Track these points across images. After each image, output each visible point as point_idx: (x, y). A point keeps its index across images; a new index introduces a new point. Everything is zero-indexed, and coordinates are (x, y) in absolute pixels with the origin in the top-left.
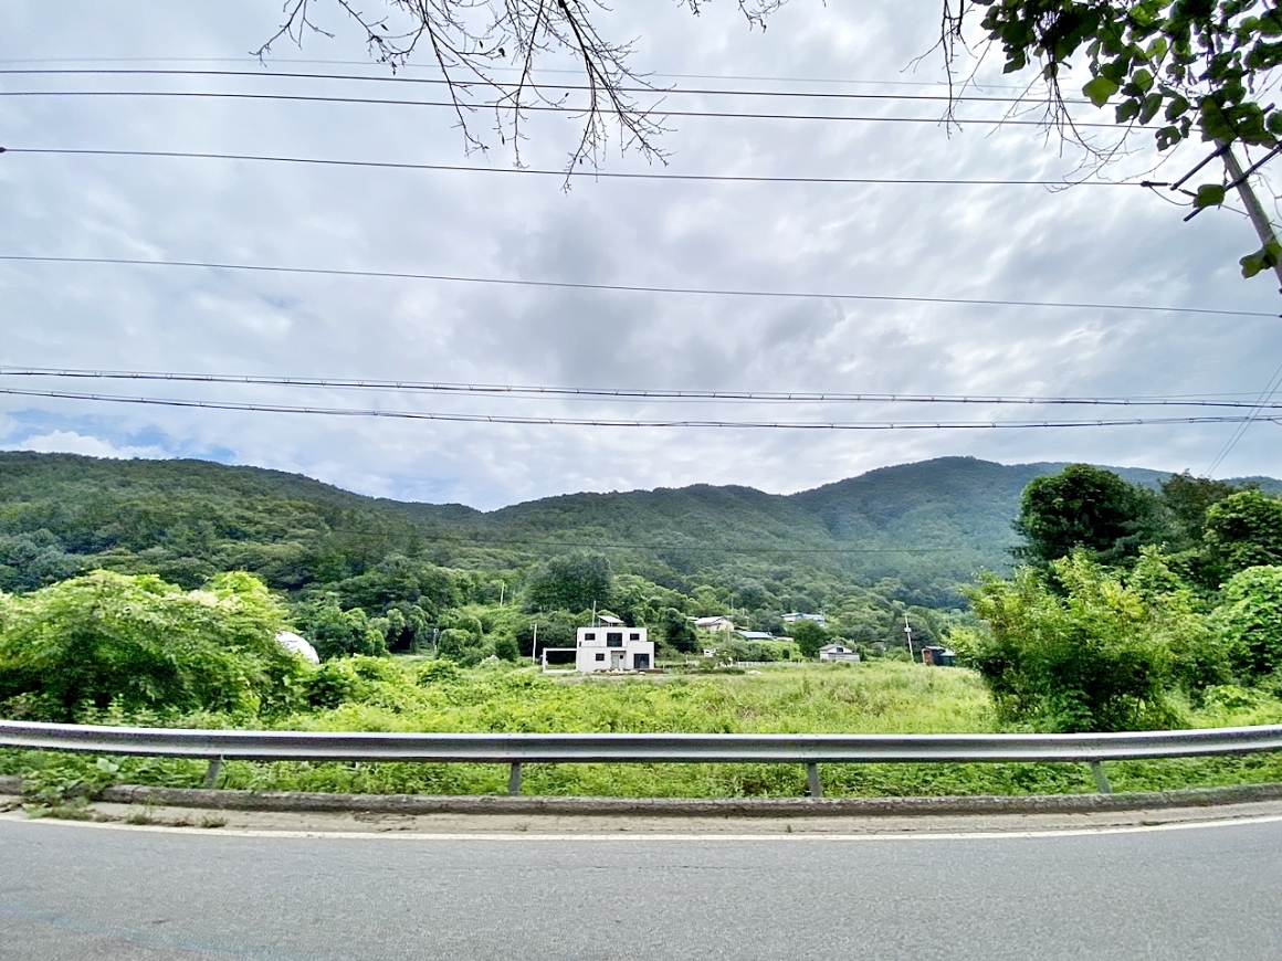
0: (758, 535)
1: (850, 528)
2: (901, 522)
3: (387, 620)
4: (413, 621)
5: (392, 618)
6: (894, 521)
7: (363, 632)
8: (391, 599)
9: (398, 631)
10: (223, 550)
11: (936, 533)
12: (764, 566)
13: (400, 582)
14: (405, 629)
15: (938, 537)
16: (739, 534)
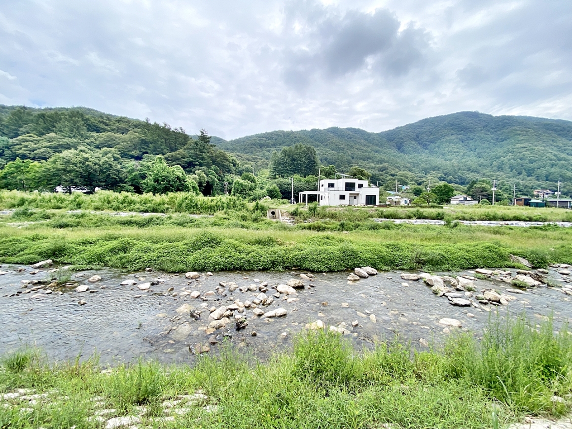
0: (366, 151)
1: (410, 148)
2: (437, 145)
3: (196, 176)
4: (211, 178)
5: (199, 175)
6: (433, 145)
7: (184, 180)
8: (196, 165)
9: (204, 183)
10: (92, 137)
11: (456, 150)
12: (373, 165)
13: (200, 155)
14: (208, 182)
15: (458, 152)
16: (356, 150)
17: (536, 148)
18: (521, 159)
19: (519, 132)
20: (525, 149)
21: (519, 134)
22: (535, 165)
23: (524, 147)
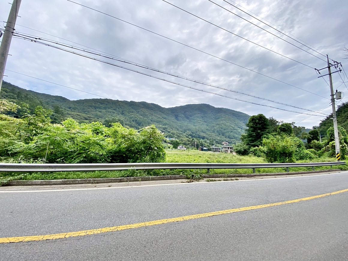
1: (181, 118)
2: (192, 118)
11: (199, 121)
16: (154, 117)
17: (227, 124)
18: (221, 128)
19: (223, 116)
20: (223, 124)
21: (223, 117)
22: (225, 131)
23: (223, 123)
